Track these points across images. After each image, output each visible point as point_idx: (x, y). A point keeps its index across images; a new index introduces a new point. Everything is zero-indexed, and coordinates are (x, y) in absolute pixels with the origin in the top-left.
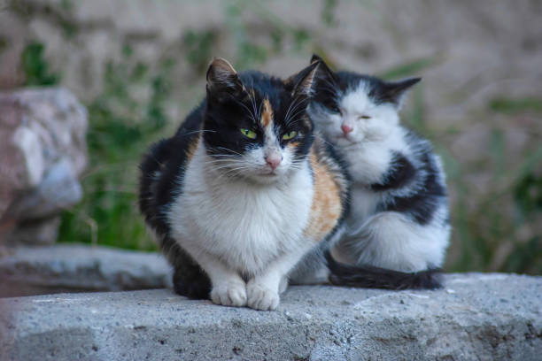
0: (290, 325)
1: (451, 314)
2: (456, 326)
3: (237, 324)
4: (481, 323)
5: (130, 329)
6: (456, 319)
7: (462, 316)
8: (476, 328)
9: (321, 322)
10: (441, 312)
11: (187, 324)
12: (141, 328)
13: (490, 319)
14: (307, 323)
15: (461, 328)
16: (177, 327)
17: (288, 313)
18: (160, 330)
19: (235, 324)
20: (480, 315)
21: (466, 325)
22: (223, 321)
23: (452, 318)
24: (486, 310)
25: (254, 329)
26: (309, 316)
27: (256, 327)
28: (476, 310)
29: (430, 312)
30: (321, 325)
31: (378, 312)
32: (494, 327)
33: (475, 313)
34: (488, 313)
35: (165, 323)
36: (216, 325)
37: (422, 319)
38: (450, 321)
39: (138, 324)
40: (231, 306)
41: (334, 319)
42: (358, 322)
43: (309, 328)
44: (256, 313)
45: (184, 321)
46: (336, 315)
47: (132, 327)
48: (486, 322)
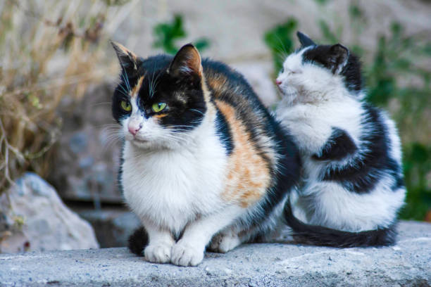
0: (209, 279)
1: (383, 268)
2: (388, 279)
3: (155, 279)
4: (413, 277)
5: (43, 283)
6: (388, 273)
7: (395, 270)
8: (409, 281)
9: (240, 276)
10: (372, 267)
11: (103, 278)
12: (55, 282)
13: (421, 273)
14: (225, 278)
15: (393, 281)
16: (92, 282)
17: (207, 269)
18: (74, 284)
19: (153, 279)
20: (413, 270)
21: (399, 279)
22: (140, 276)
23: (384, 272)
24: (418, 265)
25: (170, 283)
26: (228, 271)
27: (172, 281)
28: (409, 266)
29: (360, 267)
30: (240, 279)
31: (302, 267)
32: (425, 280)
33: (409, 268)
34: (420, 268)
35: (80, 278)
36: (132, 280)
37: (348, 274)
38: (382, 275)
39: (52, 279)
40: (155, 263)
41: (254, 274)
42: (279, 276)
43: (227, 282)
44: (176, 269)
45: (100, 276)
46: (258, 270)
47: (45, 281)
48: (418, 277)
